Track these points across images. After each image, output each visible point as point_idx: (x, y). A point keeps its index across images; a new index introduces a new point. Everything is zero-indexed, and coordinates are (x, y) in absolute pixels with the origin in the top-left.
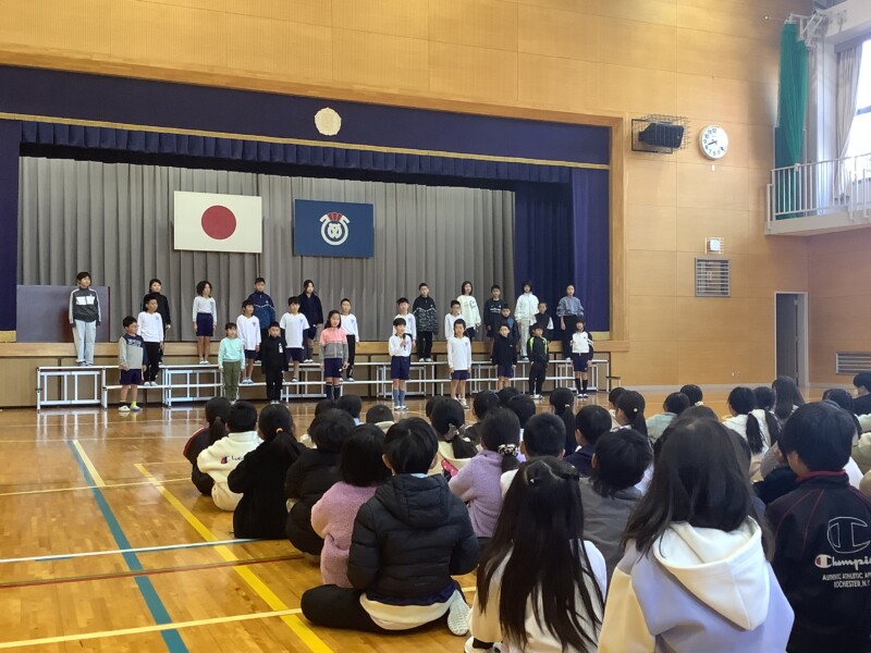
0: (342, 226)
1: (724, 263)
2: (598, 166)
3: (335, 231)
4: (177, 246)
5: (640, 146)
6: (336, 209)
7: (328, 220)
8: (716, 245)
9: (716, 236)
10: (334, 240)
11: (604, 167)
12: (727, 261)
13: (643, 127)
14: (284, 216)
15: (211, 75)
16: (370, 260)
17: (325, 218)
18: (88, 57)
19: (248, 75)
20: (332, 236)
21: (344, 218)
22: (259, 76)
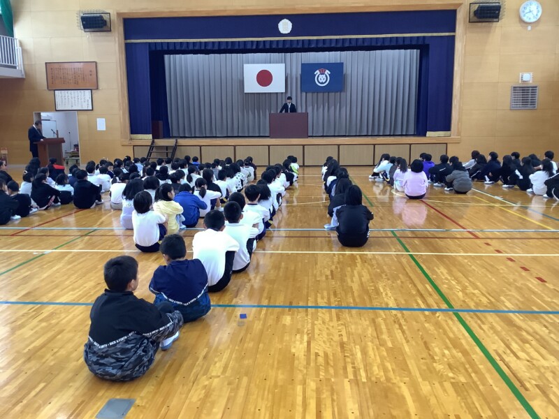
0: (326, 76)
1: (534, 88)
2: (447, 34)
3: (322, 78)
4: (246, 91)
5: (475, 19)
6: (322, 67)
7: (319, 73)
8: (527, 77)
9: (528, 71)
10: (322, 83)
11: (452, 34)
12: (536, 87)
13: (476, 7)
14: (297, 71)
15: (225, 11)
16: (342, 94)
17: (317, 72)
18: (171, 10)
19: (243, 8)
20: (321, 81)
21: (327, 72)
22: (249, 8)
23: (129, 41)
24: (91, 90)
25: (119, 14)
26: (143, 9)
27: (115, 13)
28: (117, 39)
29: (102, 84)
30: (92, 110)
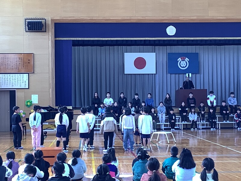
0: (186, 62)
4: (126, 73)
6: (183, 55)
7: (181, 60)
10: (183, 67)
17: (180, 59)
18: (92, 18)
21: (187, 59)
23: (57, 39)
24: (28, 73)
25: (52, 20)
26: (70, 17)
27: (50, 19)
28: (50, 38)
29: (37, 70)
30: (28, 88)
